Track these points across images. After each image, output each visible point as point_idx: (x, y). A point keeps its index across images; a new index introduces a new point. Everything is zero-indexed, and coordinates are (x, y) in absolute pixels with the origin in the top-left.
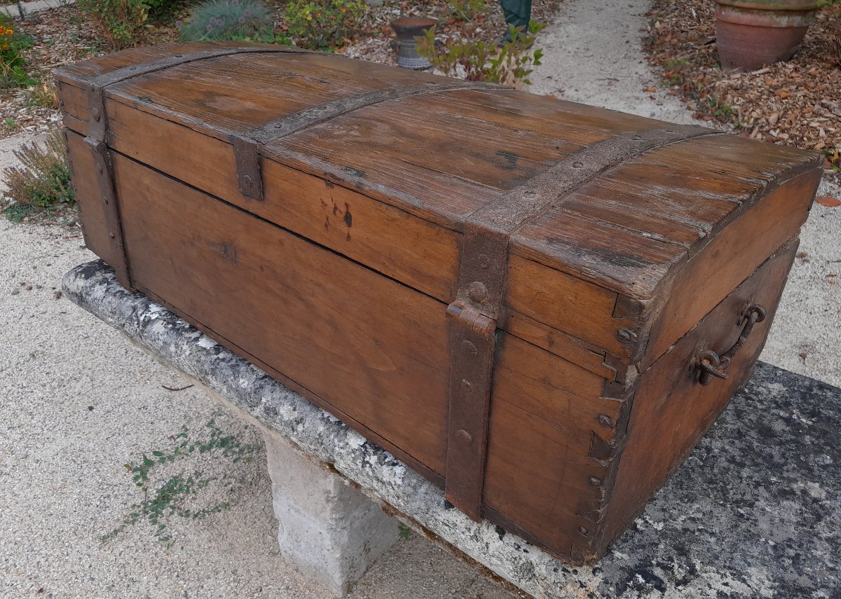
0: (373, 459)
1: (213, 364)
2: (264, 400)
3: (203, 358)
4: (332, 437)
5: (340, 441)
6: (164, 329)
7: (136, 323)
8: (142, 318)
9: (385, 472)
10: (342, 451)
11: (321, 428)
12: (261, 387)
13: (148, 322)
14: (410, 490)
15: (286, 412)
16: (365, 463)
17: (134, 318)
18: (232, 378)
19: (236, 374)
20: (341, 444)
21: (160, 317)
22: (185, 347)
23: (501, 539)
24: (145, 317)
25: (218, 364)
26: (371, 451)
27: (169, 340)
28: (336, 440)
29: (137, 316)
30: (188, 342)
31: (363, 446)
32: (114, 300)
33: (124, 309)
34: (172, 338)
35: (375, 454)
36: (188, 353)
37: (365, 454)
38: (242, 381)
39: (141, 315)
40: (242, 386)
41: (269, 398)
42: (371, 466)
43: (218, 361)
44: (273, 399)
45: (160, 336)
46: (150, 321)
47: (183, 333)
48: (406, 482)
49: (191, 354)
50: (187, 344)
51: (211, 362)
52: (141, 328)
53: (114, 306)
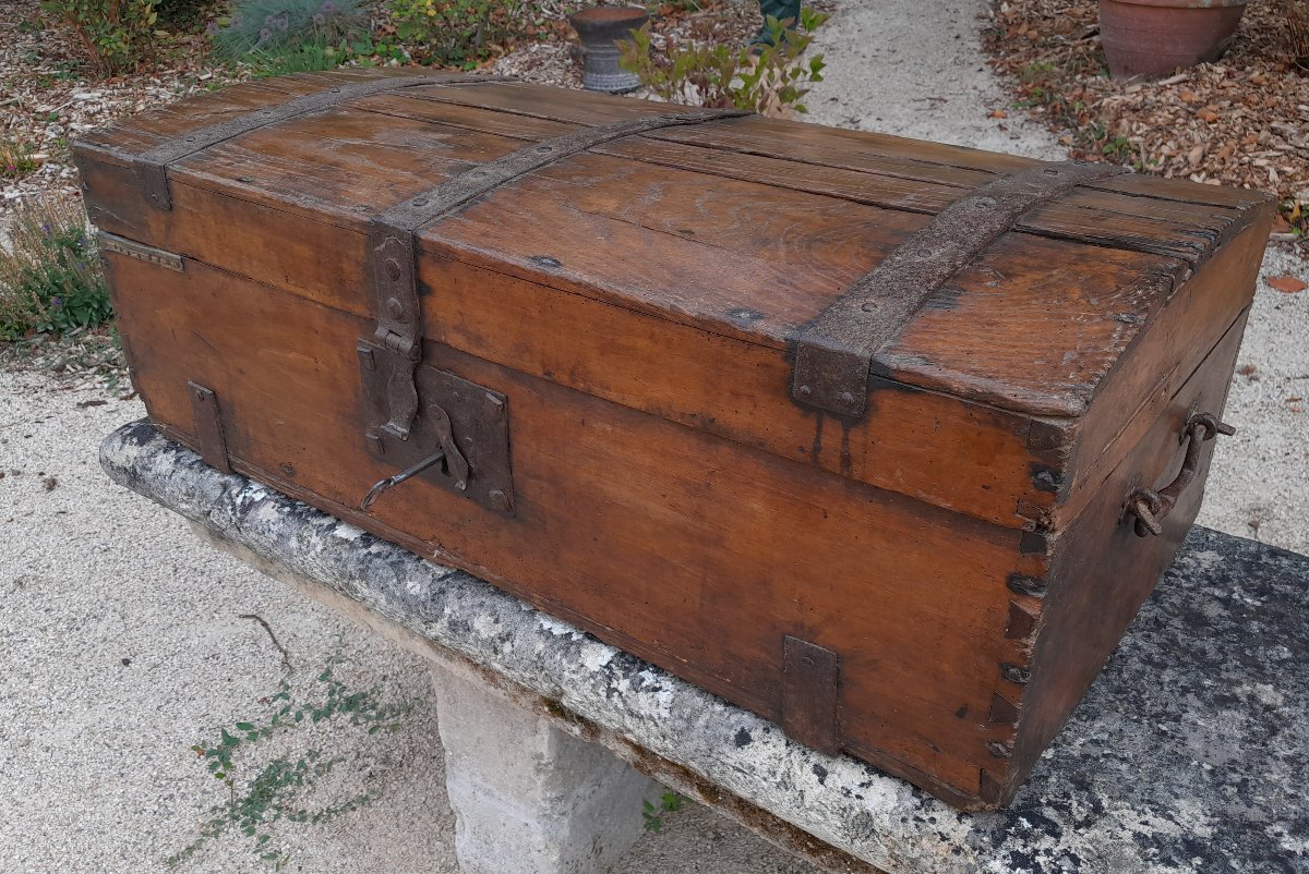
0: (623, 685)
1: (362, 563)
2: (447, 611)
4: (558, 657)
5: (570, 662)
6: (277, 515)
7: (230, 507)
8: (239, 501)
9: (643, 702)
10: (574, 676)
11: (540, 646)
12: (442, 592)
13: (249, 506)
14: (681, 724)
15: (483, 625)
16: (610, 691)
17: (226, 500)
18: (395, 580)
19: (400, 575)
20: (573, 667)
21: (268, 497)
22: (314, 540)
23: (822, 782)
24: (245, 497)
25: (370, 561)
26: (620, 673)
27: (286, 531)
28: (564, 661)
29: (230, 498)
30: (318, 532)
31: (607, 667)
32: (190, 475)
33: (208, 487)
34: (293, 526)
35: (625, 676)
36: (319, 548)
37: (610, 677)
38: (410, 584)
39: (237, 496)
40: (412, 592)
41: (456, 608)
42: (620, 694)
43: (369, 557)
44: (462, 607)
45: (271, 526)
46: (252, 503)
47: (309, 519)
48: (676, 713)
49: (325, 549)
50: (317, 535)
51: (358, 559)
52: (239, 515)
53: (191, 484)
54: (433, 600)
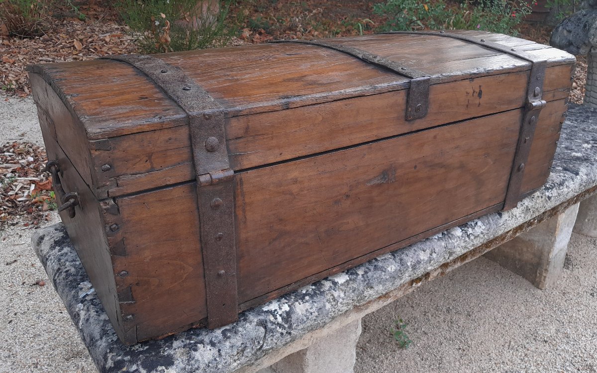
0: (470, 231)
1: (365, 281)
2: (409, 264)
3: (355, 286)
6: (307, 304)
7: (278, 328)
8: (280, 319)
9: (478, 230)
11: (443, 244)
12: (401, 260)
13: (288, 317)
14: (488, 226)
15: (424, 256)
16: (468, 236)
17: (274, 327)
18: (383, 273)
19: (383, 269)
20: (456, 240)
21: (290, 304)
22: (336, 294)
24: (280, 315)
25: (367, 277)
26: (466, 229)
28: (453, 241)
29: (273, 323)
30: (334, 289)
31: (462, 230)
32: (233, 341)
33: (253, 334)
34: (320, 301)
35: (468, 228)
36: (342, 295)
37: (466, 232)
38: (389, 269)
39: (276, 319)
40: (393, 270)
41: (411, 259)
42: (472, 234)
43: (365, 276)
44: (412, 258)
45: (310, 310)
46: (289, 314)
47: (322, 290)
48: (485, 224)
49: (345, 292)
50: (336, 291)
51: (362, 281)
52: (286, 326)
53: (239, 344)
54: (402, 265)
